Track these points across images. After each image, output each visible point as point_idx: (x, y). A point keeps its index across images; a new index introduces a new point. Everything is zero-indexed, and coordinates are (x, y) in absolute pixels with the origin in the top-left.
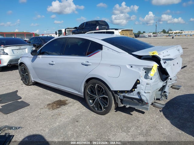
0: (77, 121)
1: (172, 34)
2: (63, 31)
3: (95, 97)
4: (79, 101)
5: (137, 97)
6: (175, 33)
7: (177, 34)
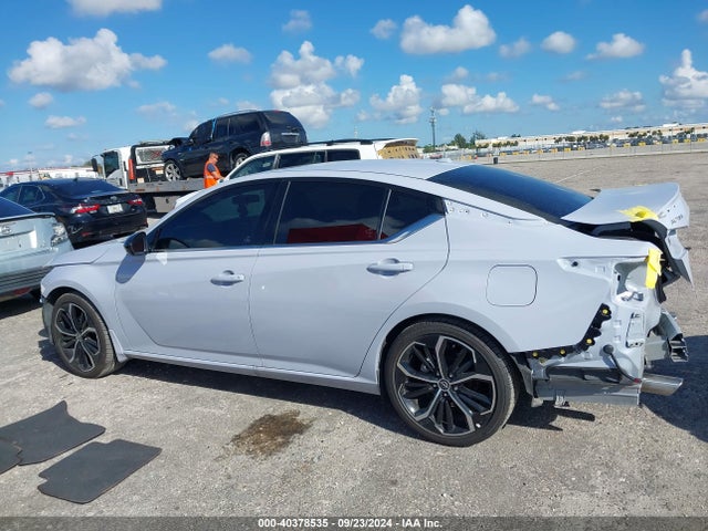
0: (394, 483)
1: (486, 150)
2: (125, 154)
3: (432, 384)
4: (345, 410)
5: (601, 364)
6: (494, 146)
7: (503, 149)
